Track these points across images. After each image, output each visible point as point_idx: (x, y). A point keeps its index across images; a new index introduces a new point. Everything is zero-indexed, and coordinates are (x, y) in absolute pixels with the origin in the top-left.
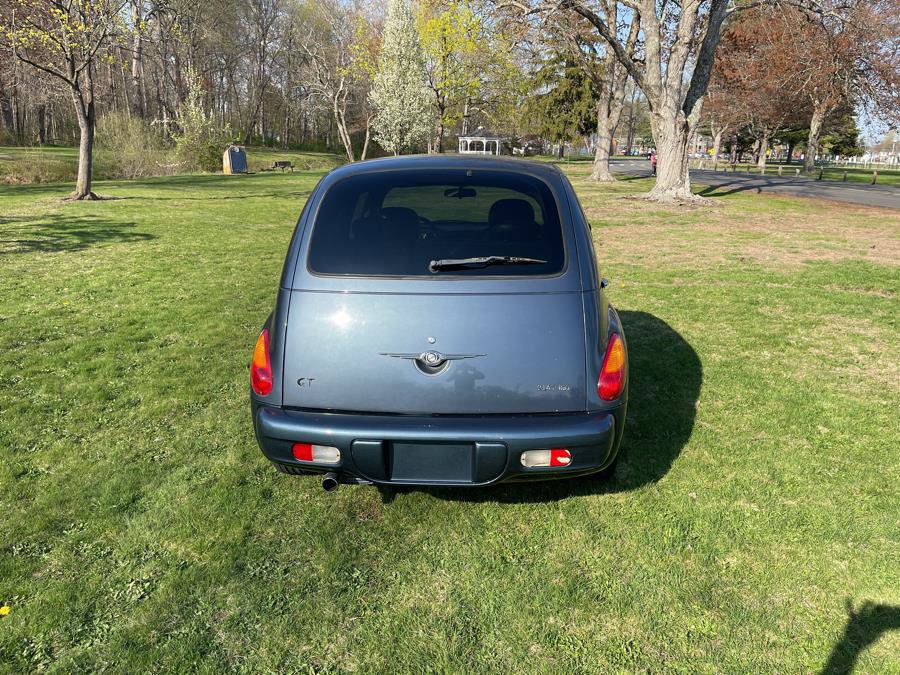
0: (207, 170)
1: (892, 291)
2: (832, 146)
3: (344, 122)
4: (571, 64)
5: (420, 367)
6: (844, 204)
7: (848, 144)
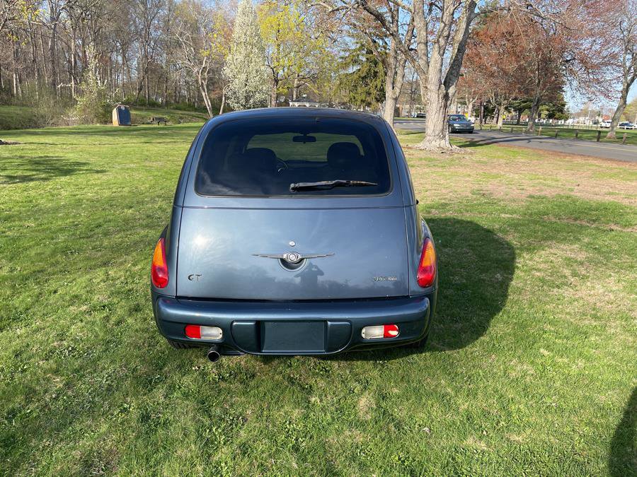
0: (101, 122)
1: (594, 221)
2: (547, 113)
3: (206, 90)
4: (370, 52)
5: (283, 264)
6: (556, 153)
7: (558, 111)
